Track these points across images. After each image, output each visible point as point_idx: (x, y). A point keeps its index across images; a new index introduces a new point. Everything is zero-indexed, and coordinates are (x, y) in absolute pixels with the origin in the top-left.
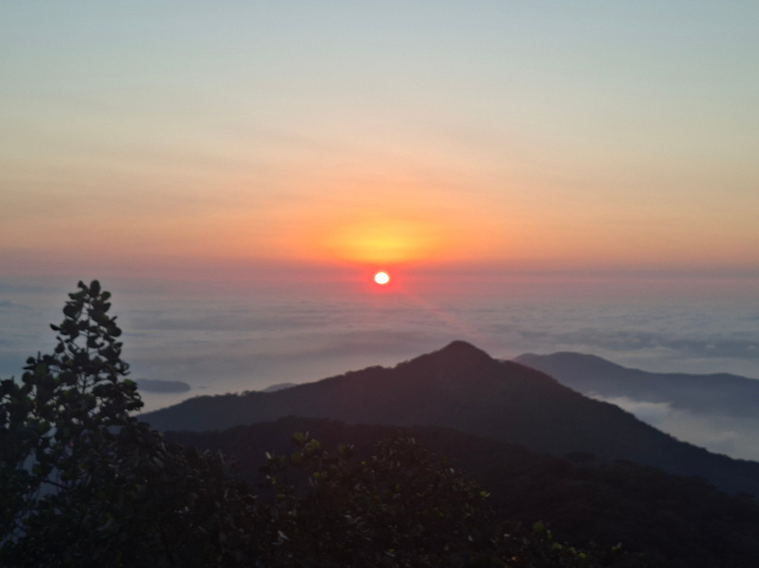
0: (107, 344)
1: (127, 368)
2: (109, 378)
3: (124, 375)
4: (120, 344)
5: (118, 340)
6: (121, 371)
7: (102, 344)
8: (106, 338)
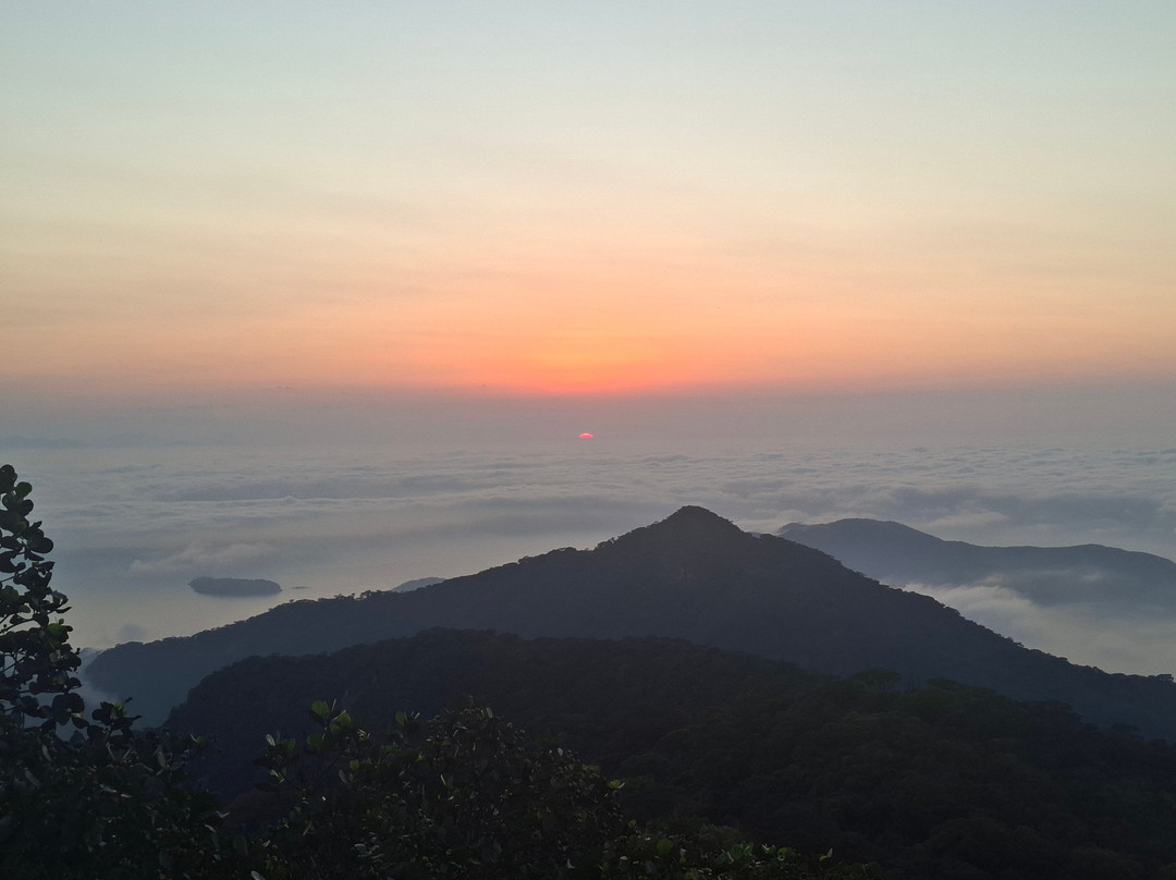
0: (29, 564)
1: (65, 601)
2: (35, 618)
3: (59, 612)
4: (50, 565)
5: (47, 557)
6: (54, 607)
7: (22, 566)
8: (28, 555)
